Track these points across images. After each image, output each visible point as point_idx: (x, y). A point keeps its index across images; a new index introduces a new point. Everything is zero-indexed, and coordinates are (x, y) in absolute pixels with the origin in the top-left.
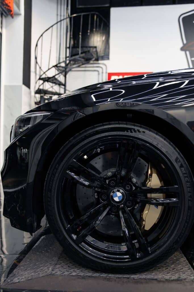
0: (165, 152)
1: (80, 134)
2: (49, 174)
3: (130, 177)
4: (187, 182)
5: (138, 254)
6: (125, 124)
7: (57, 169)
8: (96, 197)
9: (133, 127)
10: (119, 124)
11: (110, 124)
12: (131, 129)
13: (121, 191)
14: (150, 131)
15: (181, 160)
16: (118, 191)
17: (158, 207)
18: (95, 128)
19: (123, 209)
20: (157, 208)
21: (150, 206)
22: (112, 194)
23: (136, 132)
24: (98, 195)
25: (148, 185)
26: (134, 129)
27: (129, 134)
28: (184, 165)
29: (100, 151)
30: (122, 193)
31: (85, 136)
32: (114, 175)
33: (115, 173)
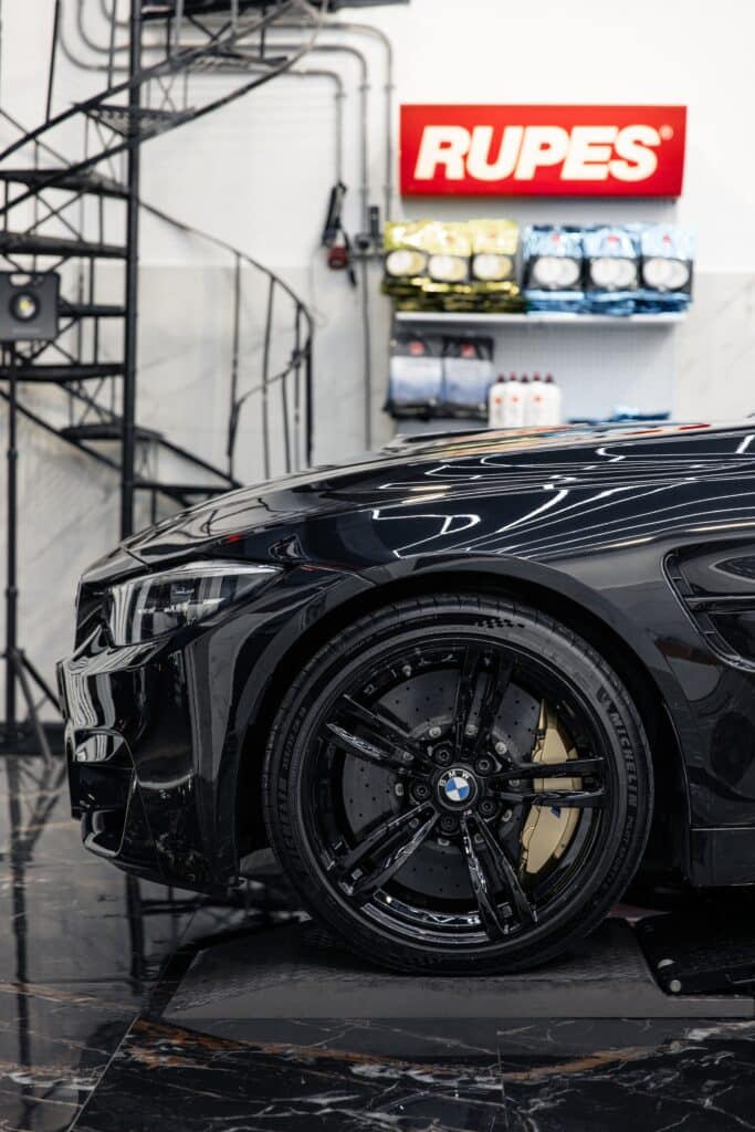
0: (571, 677)
1: (361, 629)
2: (278, 732)
3: (488, 737)
4: (626, 747)
5: (507, 927)
6: (472, 604)
7: (302, 720)
8: (399, 794)
9: (494, 612)
10: (460, 603)
11: (436, 604)
12: (488, 618)
13: (466, 775)
14: (537, 621)
15: (613, 695)
16: (459, 775)
17: (559, 811)
18: (397, 612)
19: (470, 820)
20: (559, 816)
21: (539, 811)
22: (442, 783)
23: (502, 626)
24: (405, 789)
25: (536, 759)
26: (497, 619)
27: (484, 630)
28: (620, 708)
29: (412, 672)
30: (469, 780)
31: (374, 635)
32: (448, 734)
33: (450, 730)
